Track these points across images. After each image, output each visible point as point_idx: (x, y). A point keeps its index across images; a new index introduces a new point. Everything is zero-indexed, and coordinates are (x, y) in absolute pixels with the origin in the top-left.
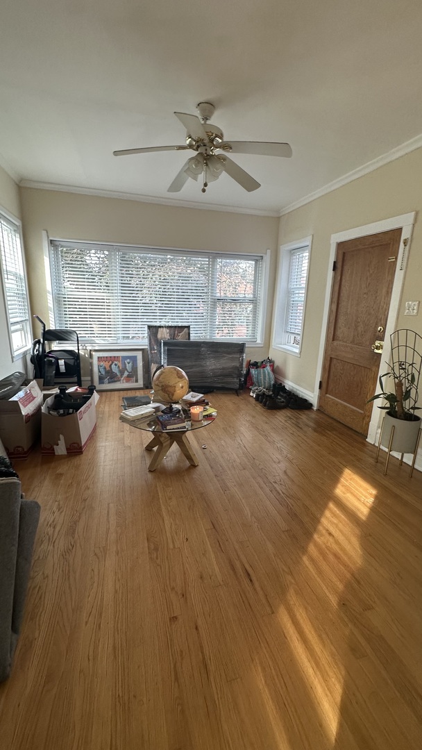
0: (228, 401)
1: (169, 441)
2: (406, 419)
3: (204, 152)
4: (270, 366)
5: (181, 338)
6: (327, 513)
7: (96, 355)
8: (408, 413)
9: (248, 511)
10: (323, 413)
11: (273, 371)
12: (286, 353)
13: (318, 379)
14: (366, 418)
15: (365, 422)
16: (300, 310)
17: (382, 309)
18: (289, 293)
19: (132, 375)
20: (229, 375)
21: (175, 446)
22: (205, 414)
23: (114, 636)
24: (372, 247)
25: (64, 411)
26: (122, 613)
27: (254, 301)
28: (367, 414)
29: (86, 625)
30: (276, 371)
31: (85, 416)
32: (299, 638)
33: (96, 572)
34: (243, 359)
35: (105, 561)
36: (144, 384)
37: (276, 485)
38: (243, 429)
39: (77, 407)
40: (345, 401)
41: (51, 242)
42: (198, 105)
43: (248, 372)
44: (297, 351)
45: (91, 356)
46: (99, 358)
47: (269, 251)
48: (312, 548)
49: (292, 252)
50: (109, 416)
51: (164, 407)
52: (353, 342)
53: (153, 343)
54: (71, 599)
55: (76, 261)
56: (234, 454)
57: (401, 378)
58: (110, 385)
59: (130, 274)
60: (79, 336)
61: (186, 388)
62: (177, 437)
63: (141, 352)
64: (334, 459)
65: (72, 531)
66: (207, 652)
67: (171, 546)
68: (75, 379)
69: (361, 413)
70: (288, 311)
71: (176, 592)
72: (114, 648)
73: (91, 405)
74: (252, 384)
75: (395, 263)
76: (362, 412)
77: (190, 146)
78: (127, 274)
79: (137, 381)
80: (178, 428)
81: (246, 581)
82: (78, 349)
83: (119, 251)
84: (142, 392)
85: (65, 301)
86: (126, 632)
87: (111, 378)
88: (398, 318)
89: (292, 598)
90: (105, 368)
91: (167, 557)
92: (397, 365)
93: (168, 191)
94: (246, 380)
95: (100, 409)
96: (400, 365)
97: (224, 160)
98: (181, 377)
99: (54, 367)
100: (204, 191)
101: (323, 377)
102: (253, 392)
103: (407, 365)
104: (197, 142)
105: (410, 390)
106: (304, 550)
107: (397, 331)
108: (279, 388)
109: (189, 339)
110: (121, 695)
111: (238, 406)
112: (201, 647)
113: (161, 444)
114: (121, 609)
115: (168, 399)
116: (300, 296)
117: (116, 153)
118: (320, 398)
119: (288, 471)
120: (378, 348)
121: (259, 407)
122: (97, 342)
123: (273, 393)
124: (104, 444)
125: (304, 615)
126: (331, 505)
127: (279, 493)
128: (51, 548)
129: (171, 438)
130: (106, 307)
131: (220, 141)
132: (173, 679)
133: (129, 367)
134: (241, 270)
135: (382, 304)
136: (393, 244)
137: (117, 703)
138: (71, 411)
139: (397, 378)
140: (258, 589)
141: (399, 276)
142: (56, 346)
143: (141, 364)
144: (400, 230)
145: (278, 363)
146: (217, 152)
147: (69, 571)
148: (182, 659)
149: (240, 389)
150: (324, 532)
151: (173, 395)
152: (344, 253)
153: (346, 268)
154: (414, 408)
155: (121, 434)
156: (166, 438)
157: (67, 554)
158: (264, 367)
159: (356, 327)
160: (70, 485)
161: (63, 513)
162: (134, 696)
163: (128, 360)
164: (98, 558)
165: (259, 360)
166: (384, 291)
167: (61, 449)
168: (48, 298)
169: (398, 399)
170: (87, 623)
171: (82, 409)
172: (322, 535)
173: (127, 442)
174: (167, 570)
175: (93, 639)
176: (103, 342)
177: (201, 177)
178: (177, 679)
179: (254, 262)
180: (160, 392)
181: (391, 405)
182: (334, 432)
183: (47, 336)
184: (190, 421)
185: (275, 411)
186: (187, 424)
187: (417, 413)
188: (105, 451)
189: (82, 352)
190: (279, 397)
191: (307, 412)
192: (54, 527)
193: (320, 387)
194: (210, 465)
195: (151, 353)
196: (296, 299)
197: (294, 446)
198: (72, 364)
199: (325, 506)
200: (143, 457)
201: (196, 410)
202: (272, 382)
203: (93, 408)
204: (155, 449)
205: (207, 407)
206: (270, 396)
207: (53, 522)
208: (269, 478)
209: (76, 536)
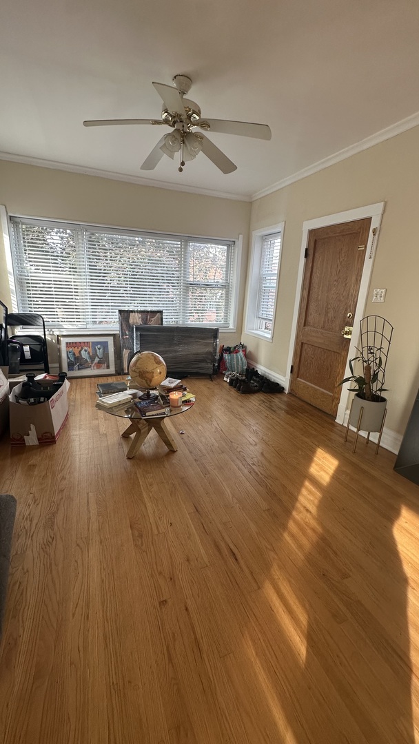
0: (202, 385)
1: (147, 428)
2: (373, 401)
3: (181, 129)
4: (243, 351)
5: (153, 323)
6: (304, 491)
7: (64, 341)
8: (375, 395)
9: (230, 494)
10: (294, 396)
11: (245, 355)
12: (258, 339)
13: (290, 364)
14: (335, 400)
15: (334, 404)
16: (273, 296)
17: (352, 295)
18: (261, 279)
19: (104, 361)
20: (203, 361)
21: (153, 432)
22: (184, 399)
23: (104, 625)
24: (343, 236)
25: (34, 400)
26: (111, 602)
27: (226, 286)
28: (337, 396)
29: (73, 617)
30: (249, 356)
31: (57, 405)
32: (285, 610)
33: (80, 562)
34: (216, 345)
35: (88, 552)
36: (116, 371)
37: (254, 467)
38: (218, 413)
39: (49, 395)
40: (316, 384)
41: (11, 217)
42: (175, 77)
43: (221, 357)
44: (269, 336)
45: (58, 341)
46: (67, 343)
47: (241, 236)
48: (291, 525)
49: (265, 238)
50: (81, 404)
51: (141, 394)
52: (323, 328)
53: (125, 328)
54: (56, 593)
55: (37, 239)
56: (212, 438)
57: (370, 362)
58: (80, 371)
59: (96, 256)
60: (45, 320)
61: (164, 373)
62: (156, 423)
63: (112, 338)
64: (306, 440)
65: (50, 523)
66: (199, 632)
67: (156, 532)
68: (42, 366)
69: (331, 396)
70: (259, 297)
71: (164, 577)
72: (105, 636)
73: (62, 392)
74: (226, 369)
75: (364, 252)
76: (332, 394)
77: (166, 121)
78: (93, 255)
79: (108, 367)
80: (158, 415)
81: (231, 561)
82: (45, 335)
83: (86, 231)
84: (114, 378)
85: (28, 283)
86: (116, 620)
87: (81, 365)
88: (366, 304)
89: (276, 572)
90: (74, 354)
91: (152, 543)
92: (366, 350)
93: (142, 168)
94: (219, 366)
95: (71, 397)
96: (369, 349)
97: (202, 138)
98: (159, 363)
99: (19, 354)
100: (181, 170)
101: (294, 361)
102: (227, 377)
103: (376, 349)
104: (173, 117)
105: (377, 373)
106: (284, 527)
107: (365, 318)
108: (251, 373)
109: (162, 324)
110: (115, 683)
111: (213, 391)
112: (193, 628)
113: (139, 431)
114: (108, 597)
115: (146, 385)
116: (272, 282)
117: (87, 123)
118: (292, 382)
119: (264, 453)
120: (347, 333)
121: (233, 392)
122: (65, 327)
123: (247, 378)
124: (77, 433)
125: (288, 588)
126: (307, 483)
127: (257, 474)
128: (29, 542)
129: (149, 425)
130: (73, 290)
131: (198, 118)
132: (167, 662)
133: (100, 353)
134: (211, 255)
135: (351, 291)
136: (363, 233)
137: (112, 690)
138: (42, 399)
139: (366, 362)
140: (244, 568)
141: (368, 264)
142: (19, 331)
143: (113, 350)
144: (369, 219)
145: (250, 348)
146: (194, 129)
147: (51, 564)
148: (175, 641)
149: (213, 374)
150: (302, 509)
151: (151, 381)
152: (316, 241)
153: (317, 255)
154: (381, 390)
155: (95, 422)
156: (143, 425)
157: (47, 546)
158: (237, 353)
159: (327, 313)
160: (45, 477)
161: (40, 505)
162: (130, 682)
163: (99, 346)
164: (81, 549)
165: (232, 345)
166: (354, 278)
167: (32, 439)
168: (10, 279)
169: (366, 382)
170: (74, 615)
171: (54, 397)
172: (300, 512)
173: (103, 429)
174: (153, 555)
175: (82, 630)
176: (71, 327)
177: (178, 156)
178: (170, 660)
179: (226, 247)
180: (138, 379)
181: (359, 387)
182: (306, 415)
183: (9, 320)
184: (169, 406)
185: (249, 395)
186: (166, 410)
187: (384, 395)
188: (80, 440)
189: (48, 338)
190: (252, 382)
191: (279, 395)
192: (31, 521)
193: (291, 372)
194: (189, 450)
195: (123, 339)
196: (268, 285)
197: (269, 429)
198: (38, 350)
199: (301, 485)
200: (120, 444)
201: (175, 396)
202: (245, 367)
203: (65, 396)
204: (133, 436)
205: (185, 393)
206: (243, 381)
207: (29, 515)
208: (248, 460)
209: (56, 528)
